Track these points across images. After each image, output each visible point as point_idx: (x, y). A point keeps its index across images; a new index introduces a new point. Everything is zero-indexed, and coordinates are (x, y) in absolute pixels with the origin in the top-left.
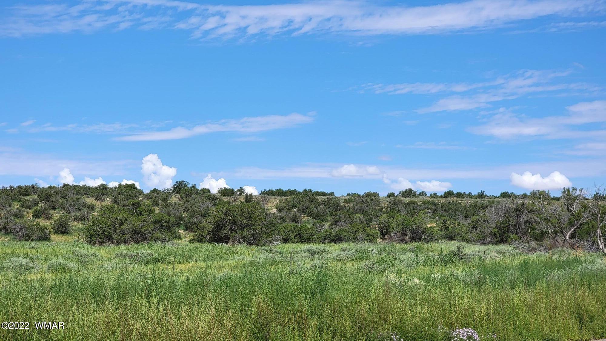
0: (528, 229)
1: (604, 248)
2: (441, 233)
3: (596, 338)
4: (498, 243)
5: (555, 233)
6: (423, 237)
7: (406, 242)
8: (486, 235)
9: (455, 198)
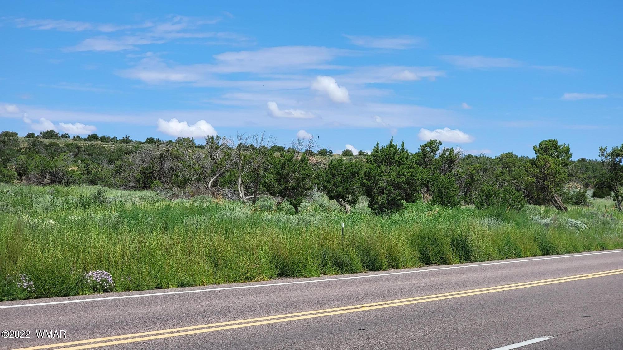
0: (172, 176)
1: (243, 196)
2: (83, 177)
3: (229, 282)
4: (140, 189)
5: (198, 181)
6: (63, 180)
7: (45, 185)
8: (129, 180)
9: (99, 142)
